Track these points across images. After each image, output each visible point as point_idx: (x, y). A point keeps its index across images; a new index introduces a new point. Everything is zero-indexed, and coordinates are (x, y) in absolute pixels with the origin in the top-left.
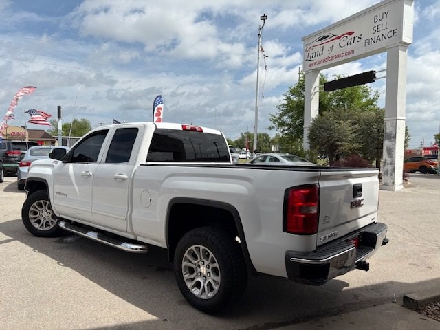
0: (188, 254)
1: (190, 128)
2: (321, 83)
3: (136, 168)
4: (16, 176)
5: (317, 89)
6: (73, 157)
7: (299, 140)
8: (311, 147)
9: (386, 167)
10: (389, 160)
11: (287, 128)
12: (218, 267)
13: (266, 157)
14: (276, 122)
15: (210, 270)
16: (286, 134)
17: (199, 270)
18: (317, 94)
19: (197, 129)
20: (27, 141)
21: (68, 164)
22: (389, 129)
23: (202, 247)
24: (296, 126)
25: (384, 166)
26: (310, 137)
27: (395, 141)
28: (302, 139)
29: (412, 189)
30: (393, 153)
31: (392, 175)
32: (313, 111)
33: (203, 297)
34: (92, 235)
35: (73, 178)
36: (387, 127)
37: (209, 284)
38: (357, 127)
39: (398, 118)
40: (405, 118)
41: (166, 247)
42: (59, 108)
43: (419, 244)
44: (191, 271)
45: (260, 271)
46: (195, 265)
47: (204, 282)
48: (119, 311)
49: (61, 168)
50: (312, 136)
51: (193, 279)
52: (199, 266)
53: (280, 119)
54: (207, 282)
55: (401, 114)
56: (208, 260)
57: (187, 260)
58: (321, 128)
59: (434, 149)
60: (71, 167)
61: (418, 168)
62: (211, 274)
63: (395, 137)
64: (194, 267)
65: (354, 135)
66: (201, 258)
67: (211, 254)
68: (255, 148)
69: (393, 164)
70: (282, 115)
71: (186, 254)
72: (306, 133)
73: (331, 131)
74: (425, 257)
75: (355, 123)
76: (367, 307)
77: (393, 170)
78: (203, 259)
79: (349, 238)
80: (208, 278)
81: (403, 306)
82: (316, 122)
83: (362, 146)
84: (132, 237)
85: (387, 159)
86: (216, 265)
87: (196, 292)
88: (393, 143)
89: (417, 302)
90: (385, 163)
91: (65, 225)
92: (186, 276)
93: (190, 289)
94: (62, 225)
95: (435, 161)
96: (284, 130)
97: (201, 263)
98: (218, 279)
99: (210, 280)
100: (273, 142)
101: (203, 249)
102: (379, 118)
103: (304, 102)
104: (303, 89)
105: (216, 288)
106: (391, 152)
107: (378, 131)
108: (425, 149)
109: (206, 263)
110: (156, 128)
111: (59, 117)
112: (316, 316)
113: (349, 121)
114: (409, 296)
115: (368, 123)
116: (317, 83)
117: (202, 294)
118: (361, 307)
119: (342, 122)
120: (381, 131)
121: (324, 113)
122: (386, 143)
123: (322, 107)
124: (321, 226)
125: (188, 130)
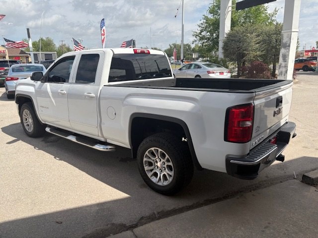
0: (149, 152)
1: (140, 51)
2: (233, 3)
3: (101, 88)
4: (4, 87)
5: (230, 9)
6: (49, 78)
7: (215, 50)
8: (224, 56)
9: (281, 69)
10: (283, 64)
11: (206, 41)
12: (172, 165)
13: (191, 65)
14: (197, 37)
15: (165, 166)
16: (205, 46)
17: (156, 164)
18: (230, 13)
19: (146, 52)
20: (7, 59)
21: (46, 83)
22: (285, 40)
23: (160, 150)
24: (213, 39)
25: (279, 68)
26: (223, 48)
27: (289, 49)
28: (218, 50)
29: (298, 85)
30: (287, 59)
31: (285, 75)
32: (227, 27)
33: (160, 184)
34: (72, 138)
35: (50, 94)
36: (284, 38)
37: (164, 175)
38: (260, 38)
39: (293, 30)
40: (297, 30)
41: (130, 148)
42: (28, 30)
43: (308, 130)
44: (150, 164)
45: (205, 168)
46: (153, 160)
47: (160, 174)
48: (98, 195)
49: (41, 86)
50: (225, 47)
51: (151, 170)
52: (157, 162)
53: (200, 33)
54: (162, 174)
55: (295, 27)
56: (164, 159)
57: (147, 156)
58: (232, 40)
59: (313, 51)
60: (48, 86)
61: (302, 68)
62: (166, 169)
63: (289, 46)
64: (153, 162)
65: (258, 45)
66: (158, 157)
67: (167, 156)
68: (182, 58)
69: (286, 67)
70: (202, 31)
71: (147, 153)
72: (221, 44)
73: (240, 42)
74: (313, 141)
75: (258, 36)
76: (276, 183)
77: (286, 72)
78: (160, 158)
79: (271, 138)
80: (163, 171)
81: (302, 182)
82: (229, 35)
83: (263, 53)
84: (103, 140)
85: (282, 63)
86: (171, 164)
87: (154, 180)
88: (288, 50)
89: (313, 179)
90: (280, 66)
91: (51, 130)
92: (146, 168)
93: (150, 177)
94: (48, 130)
95: (314, 62)
96: (203, 43)
97: (158, 160)
98: (172, 173)
99: (165, 173)
100: (194, 51)
101: (161, 152)
102: (278, 30)
103: (219, 20)
104: (219, 8)
105: (170, 179)
106: (285, 58)
107: (276, 42)
108: (306, 51)
109: (162, 160)
110: (114, 54)
111: (29, 37)
112: (240, 192)
113: (254, 34)
114: (306, 174)
115: (269, 35)
116: (230, 4)
117: (158, 182)
118: (272, 184)
119: (249, 35)
120: (279, 41)
121: (235, 28)
122: (282, 51)
123: (233, 23)
124: (254, 135)
125: (138, 53)
